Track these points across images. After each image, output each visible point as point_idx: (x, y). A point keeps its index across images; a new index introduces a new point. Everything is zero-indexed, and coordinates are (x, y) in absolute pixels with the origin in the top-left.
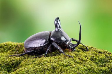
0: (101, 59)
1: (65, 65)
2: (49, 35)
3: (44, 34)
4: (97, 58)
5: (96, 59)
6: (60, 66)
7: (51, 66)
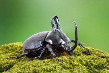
0: (99, 65)
1: (49, 70)
2: (45, 36)
3: (41, 35)
4: (94, 64)
5: (92, 64)
6: (43, 71)
7: (33, 71)
